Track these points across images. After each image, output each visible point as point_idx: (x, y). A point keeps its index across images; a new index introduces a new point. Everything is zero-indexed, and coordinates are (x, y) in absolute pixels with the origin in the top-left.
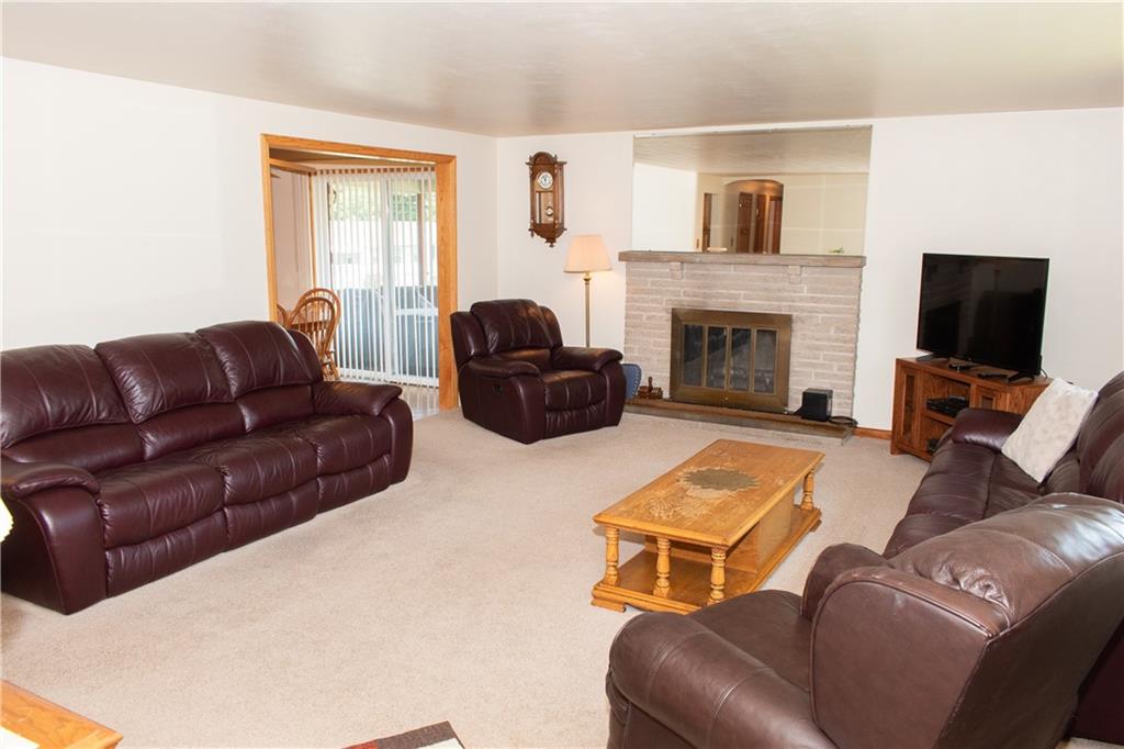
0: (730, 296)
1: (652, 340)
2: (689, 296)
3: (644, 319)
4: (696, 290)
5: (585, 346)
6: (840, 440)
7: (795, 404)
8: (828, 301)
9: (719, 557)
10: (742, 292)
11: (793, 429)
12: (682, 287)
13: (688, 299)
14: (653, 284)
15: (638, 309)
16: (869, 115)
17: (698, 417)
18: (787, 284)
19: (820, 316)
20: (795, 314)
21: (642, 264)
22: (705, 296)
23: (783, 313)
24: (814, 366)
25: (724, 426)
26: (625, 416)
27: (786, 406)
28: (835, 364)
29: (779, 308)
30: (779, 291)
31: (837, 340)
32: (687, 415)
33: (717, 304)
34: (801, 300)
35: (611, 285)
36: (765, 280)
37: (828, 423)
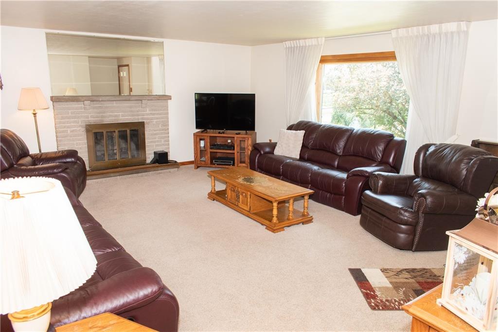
0: (116, 116)
1: (75, 143)
2: (94, 118)
3: (69, 132)
4: (98, 115)
5: (39, 152)
6: (177, 169)
7: (150, 157)
8: (158, 114)
10: (121, 114)
12: (90, 113)
13: (92, 119)
14: (72, 113)
15: (65, 127)
16: (162, 37)
18: (141, 108)
19: (155, 121)
20: (145, 121)
21: (68, 103)
22: (102, 117)
23: (140, 121)
24: (155, 142)
27: (146, 161)
28: (163, 140)
29: (138, 119)
30: (138, 111)
31: (163, 130)
33: (108, 120)
34: (148, 114)
35: (47, 118)
36: (131, 107)
37: (169, 164)
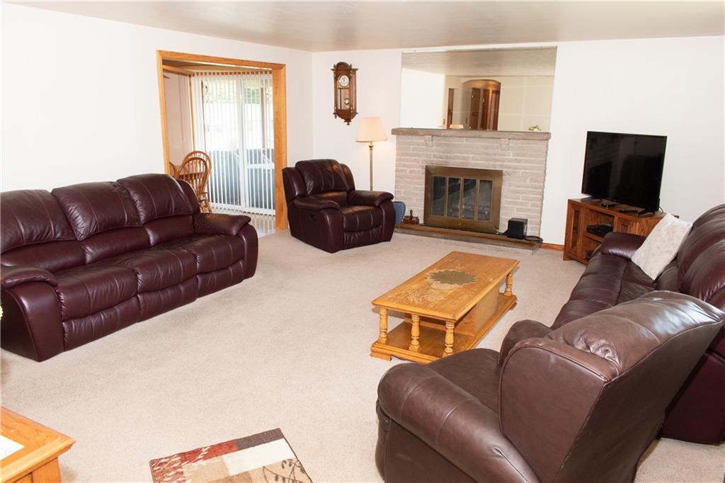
0: (464, 158)
1: (413, 186)
2: (437, 158)
3: (408, 172)
4: (441, 154)
5: (369, 190)
6: (531, 251)
7: (503, 228)
8: (526, 161)
9: (450, 327)
10: (471, 156)
11: (501, 244)
12: (432, 152)
13: (435, 159)
14: (413, 150)
15: (404, 165)
16: (555, 39)
17: (440, 236)
18: (500, 150)
19: (521, 171)
20: (504, 170)
21: (406, 137)
22: (447, 158)
23: (497, 169)
24: (516, 203)
25: (457, 242)
26: (395, 235)
27: (498, 229)
28: (530, 203)
29: (495, 166)
30: (495, 155)
31: (531, 187)
32: (434, 235)
33: (454, 163)
34: (509, 161)
35: (387, 150)
36: (486, 148)
37: (523, 240)
